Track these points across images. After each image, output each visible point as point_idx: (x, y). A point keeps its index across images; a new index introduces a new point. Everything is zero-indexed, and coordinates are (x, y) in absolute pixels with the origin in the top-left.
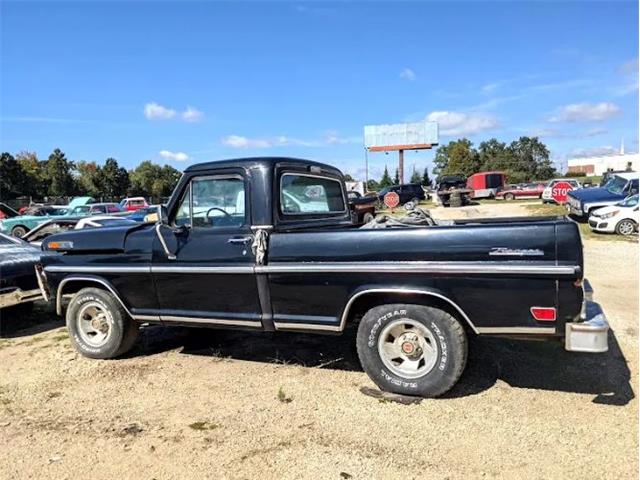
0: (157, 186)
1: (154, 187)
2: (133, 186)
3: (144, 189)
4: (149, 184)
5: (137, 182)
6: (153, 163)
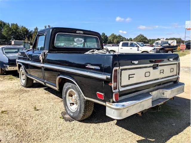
0: (115, 41)
1: (114, 41)
2: (109, 41)
3: (112, 42)
4: (113, 40)
5: (110, 39)
6: (115, 34)
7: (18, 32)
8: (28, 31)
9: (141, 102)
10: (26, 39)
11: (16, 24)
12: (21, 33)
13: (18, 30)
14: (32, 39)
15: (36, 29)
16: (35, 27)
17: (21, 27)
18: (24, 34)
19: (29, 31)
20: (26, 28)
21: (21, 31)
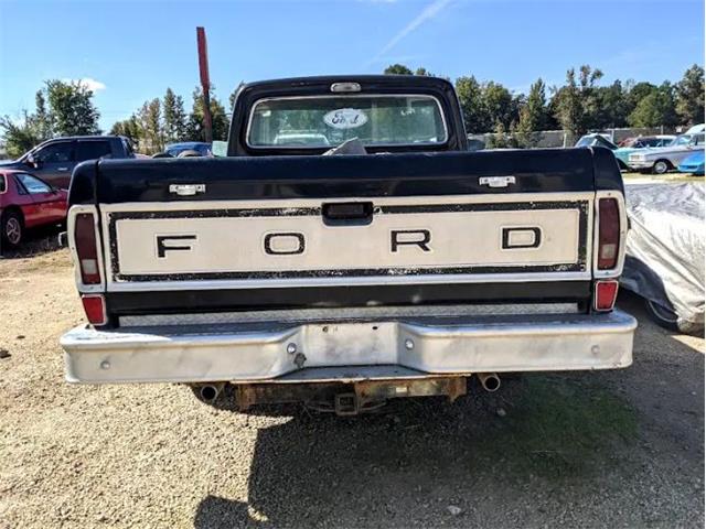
7: (475, 106)
8: (510, 96)
9: (186, 347)
10: (498, 128)
11: (469, 77)
12: (484, 106)
13: (474, 100)
14: (519, 126)
15: (539, 86)
16: (535, 81)
17: (485, 87)
18: (493, 109)
19: (514, 98)
20: (504, 87)
21: (486, 102)
